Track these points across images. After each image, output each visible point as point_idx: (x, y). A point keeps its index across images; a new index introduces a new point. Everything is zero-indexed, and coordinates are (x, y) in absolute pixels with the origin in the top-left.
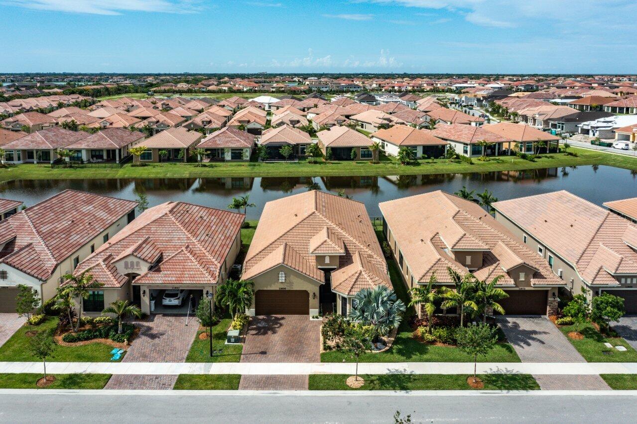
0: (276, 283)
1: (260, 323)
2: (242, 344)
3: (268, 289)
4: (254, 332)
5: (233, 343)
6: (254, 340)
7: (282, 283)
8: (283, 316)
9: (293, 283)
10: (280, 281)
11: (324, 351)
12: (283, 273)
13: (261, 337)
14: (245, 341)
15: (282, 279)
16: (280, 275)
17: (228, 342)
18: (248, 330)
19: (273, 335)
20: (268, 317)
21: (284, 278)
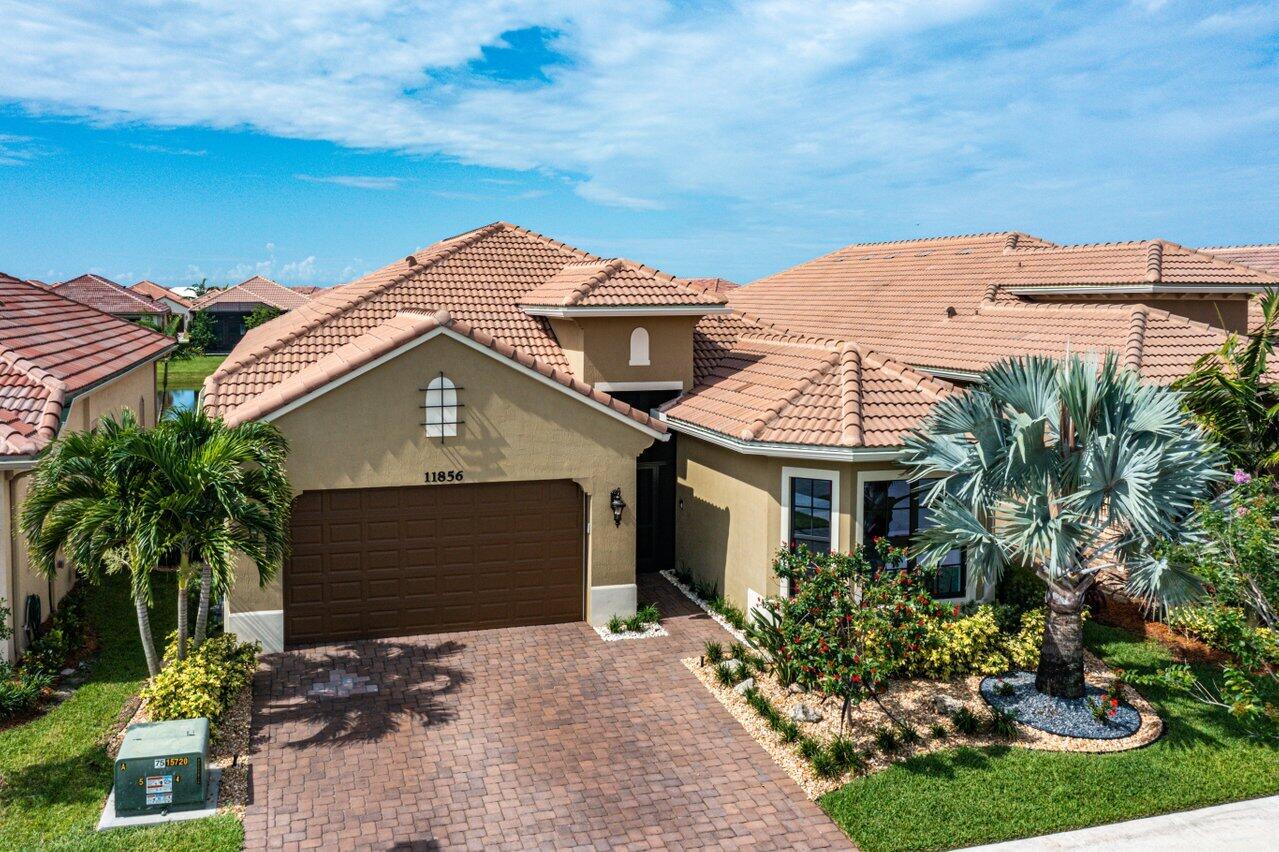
0: (410, 446)
1: (324, 679)
2: (235, 811)
3: (365, 482)
4: (303, 730)
5: (166, 808)
6: (315, 773)
7: (442, 441)
8: (445, 638)
9: (502, 442)
10: (433, 432)
11: (828, 785)
12: (448, 383)
13: (357, 753)
14: (250, 790)
15: (441, 417)
16: (432, 398)
17: (122, 810)
18: (258, 722)
19: (432, 733)
20: (362, 650)
21: (451, 415)
